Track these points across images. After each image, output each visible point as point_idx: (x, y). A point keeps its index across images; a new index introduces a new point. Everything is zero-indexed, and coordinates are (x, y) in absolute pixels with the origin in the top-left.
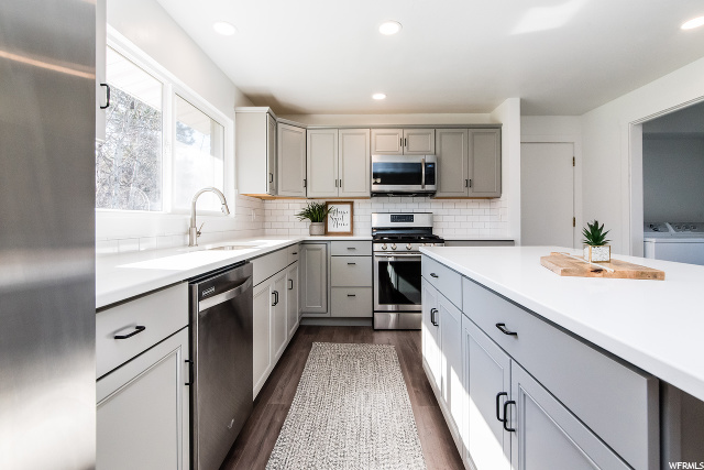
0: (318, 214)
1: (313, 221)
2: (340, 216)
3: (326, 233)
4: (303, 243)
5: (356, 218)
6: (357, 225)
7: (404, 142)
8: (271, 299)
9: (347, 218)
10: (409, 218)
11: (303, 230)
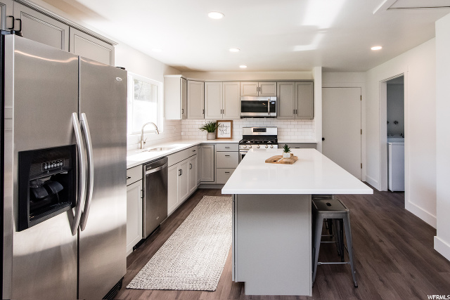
0: (212, 128)
1: (209, 132)
2: (224, 128)
3: (216, 138)
4: (201, 145)
5: (234, 130)
6: (235, 133)
7: (259, 89)
8: (178, 173)
9: (229, 130)
10: (264, 130)
11: (204, 137)
